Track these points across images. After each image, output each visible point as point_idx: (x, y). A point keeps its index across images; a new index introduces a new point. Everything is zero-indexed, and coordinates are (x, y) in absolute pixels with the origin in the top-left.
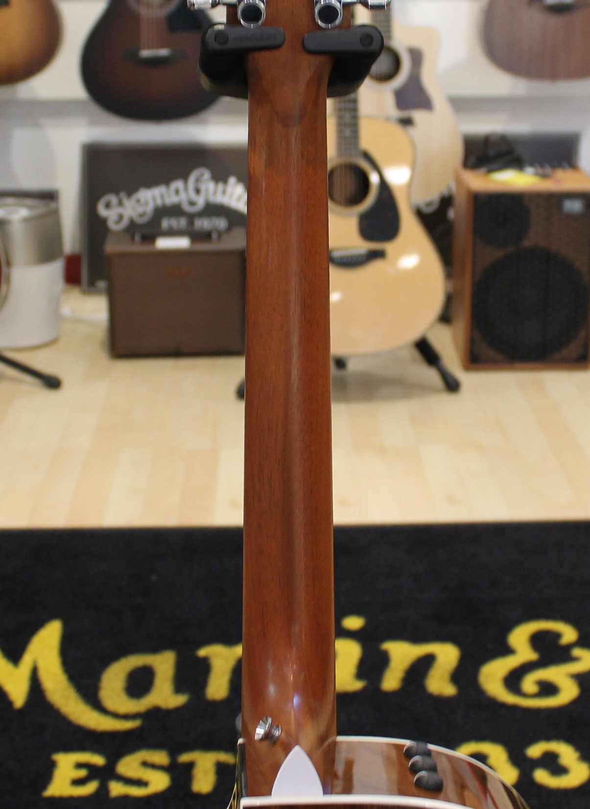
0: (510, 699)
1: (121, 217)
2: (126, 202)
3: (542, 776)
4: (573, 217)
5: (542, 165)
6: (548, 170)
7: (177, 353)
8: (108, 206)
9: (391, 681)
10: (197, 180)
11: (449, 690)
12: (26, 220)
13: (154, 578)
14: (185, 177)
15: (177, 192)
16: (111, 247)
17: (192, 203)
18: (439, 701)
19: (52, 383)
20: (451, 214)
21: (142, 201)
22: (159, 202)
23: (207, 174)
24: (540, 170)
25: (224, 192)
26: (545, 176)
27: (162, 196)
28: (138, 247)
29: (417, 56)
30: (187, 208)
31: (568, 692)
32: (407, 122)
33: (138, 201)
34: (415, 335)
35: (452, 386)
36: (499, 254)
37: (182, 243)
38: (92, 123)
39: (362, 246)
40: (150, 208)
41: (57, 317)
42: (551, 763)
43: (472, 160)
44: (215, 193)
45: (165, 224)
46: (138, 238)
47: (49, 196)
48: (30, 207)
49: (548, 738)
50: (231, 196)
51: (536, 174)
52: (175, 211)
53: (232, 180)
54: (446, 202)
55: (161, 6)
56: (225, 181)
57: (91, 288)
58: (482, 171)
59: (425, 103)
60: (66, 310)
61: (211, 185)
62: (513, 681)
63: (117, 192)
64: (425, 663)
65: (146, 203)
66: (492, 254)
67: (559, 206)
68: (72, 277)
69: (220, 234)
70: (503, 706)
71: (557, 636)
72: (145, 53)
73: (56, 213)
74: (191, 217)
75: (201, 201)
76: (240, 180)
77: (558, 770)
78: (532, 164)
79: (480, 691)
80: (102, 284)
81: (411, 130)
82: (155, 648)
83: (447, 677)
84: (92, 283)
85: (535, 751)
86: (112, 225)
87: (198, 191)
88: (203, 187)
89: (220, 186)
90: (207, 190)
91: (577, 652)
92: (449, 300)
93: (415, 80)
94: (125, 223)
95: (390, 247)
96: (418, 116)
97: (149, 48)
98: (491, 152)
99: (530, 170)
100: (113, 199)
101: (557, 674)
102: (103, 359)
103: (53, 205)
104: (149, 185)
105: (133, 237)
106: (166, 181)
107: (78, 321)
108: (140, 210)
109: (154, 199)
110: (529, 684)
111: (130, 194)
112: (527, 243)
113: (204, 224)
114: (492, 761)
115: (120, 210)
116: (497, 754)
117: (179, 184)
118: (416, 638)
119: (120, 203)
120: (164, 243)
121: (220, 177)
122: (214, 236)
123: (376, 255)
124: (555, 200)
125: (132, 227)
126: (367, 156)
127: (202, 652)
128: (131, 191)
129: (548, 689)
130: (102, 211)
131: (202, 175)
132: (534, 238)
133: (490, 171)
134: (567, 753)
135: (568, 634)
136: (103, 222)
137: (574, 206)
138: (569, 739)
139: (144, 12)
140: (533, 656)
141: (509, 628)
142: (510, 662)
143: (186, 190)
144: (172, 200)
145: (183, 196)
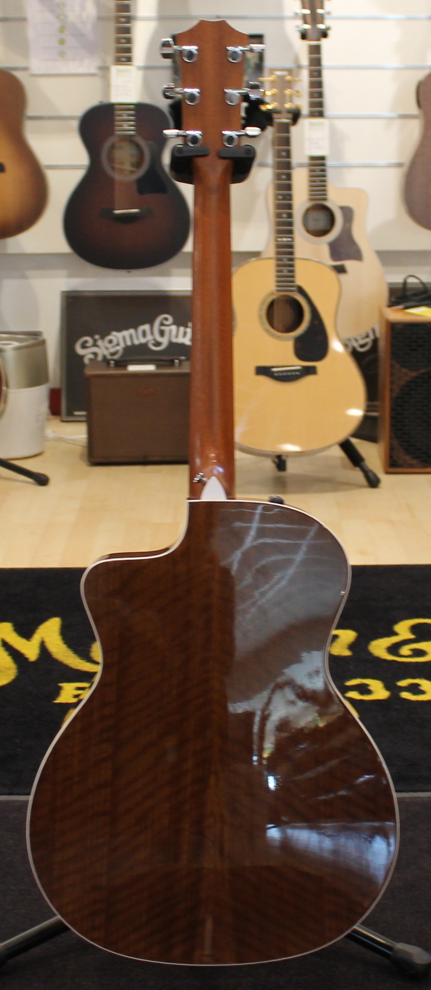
0: (390, 658)
1: (96, 355)
2: (100, 342)
3: (405, 695)
7: (144, 461)
8: (84, 346)
10: (162, 324)
11: (346, 653)
12: (17, 349)
14: (151, 322)
15: (144, 334)
17: (158, 344)
19: (41, 480)
21: (115, 342)
22: (129, 343)
23: (171, 319)
25: (185, 334)
27: (131, 337)
28: (113, 371)
29: (348, 213)
30: (152, 347)
32: (341, 270)
33: (111, 342)
34: (340, 436)
35: (373, 482)
36: (412, 374)
37: (150, 368)
38: (70, 276)
39: (299, 364)
40: (120, 348)
41: (42, 438)
42: (414, 689)
43: (396, 299)
44: (177, 335)
45: (135, 357)
46: (112, 366)
47: (36, 334)
48: (20, 341)
49: (415, 677)
52: (143, 349)
55: (131, 172)
57: (69, 417)
58: (400, 307)
59: (357, 255)
60: (49, 433)
61: (174, 328)
62: (394, 649)
63: (92, 334)
65: (118, 344)
66: (408, 375)
68: (55, 410)
69: (181, 363)
70: (385, 661)
72: (118, 212)
73: (43, 344)
74: (156, 353)
75: (165, 341)
77: (419, 692)
79: (369, 654)
80: (81, 414)
81: (342, 277)
83: (345, 646)
84: (70, 413)
85: (403, 683)
86: (88, 360)
87: (162, 333)
88: (166, 330)
89: (181, 329)
90: (170, 331)
93: (347, 234)
94: (99, 359)
95: (320, 366)
96: (349, 264)
97: (121, 208)
98: (408, 294)
100: (89, 341)
101: (427, 646)
102: (82, 467)
104: (119, 330)
105: (108, 365)
106: (135, 325)
107: (59, 440)
108: (112, 350)
109: (124, 338)
110: (405, 650)
111: (103, 337)
114: (372, 688)
115: (95, 349)
116: (376, 685)
117: (146, 327)
119: (95, 344)
120: (132, 368)
121: (182, 322)
122: (176, 363)
123: (310, 371)
125: (106, 360)
126: (301, 291)
128: (104, 334)
129: (419, 653)
130: (80, 351)
131: (166, 320)
133: (407, 308)
134: (426, 684)
136: (82, 357)
139: (117, 177)
140: (412, 637)
141: (396, 622)
142: (394, 640)
143: (152, 333)
144: (139, 340)
145: (149, 337)
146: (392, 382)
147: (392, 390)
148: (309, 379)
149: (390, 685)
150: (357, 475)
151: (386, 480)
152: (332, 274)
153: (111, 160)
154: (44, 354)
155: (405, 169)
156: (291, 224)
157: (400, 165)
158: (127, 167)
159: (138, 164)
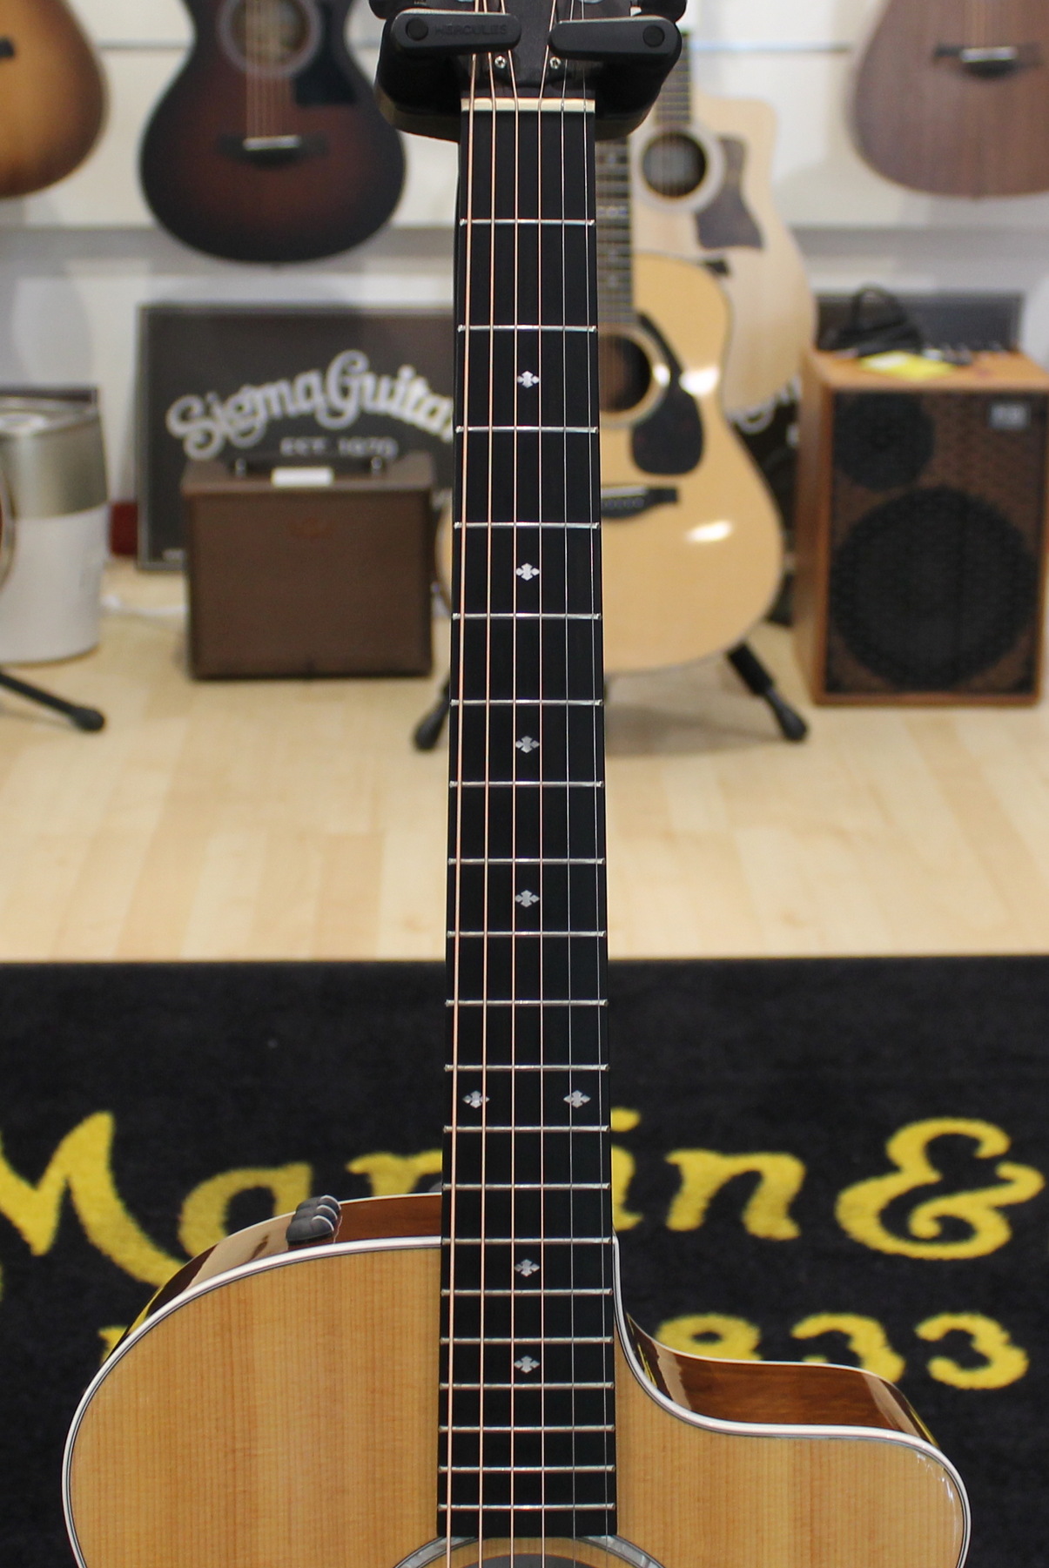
0: (889, 1244)
1: (209, 436)
2: (217, 410)
3: (943, 1370)
4: (1007, 436)
5: (954, 347)
6: (966, 354)
7: (308, 672)
8: (185, 416)
9: (685, 1214)
10: (344, 372)
11: (786, 1230)
12: (42, 435)
13: (272, 1044)
14: (323, 367)
15: (308, 393)
16: (192, 485)
17: (335, 413)
18: (768, 1247)
19: (89, 721)
20: (794, 435)
21: (247, 408)
22: (276, 410)
23: (361, 362)
24: (950, 353)
25: (391, 393)
26: (960, 364)
27: (281, 400)
28: (242, 485)
29: (734, 150)
30: (325, 420)
31: (991, 1235)
32: (719, 269)
33: (240, 408)
34: (729, 638)
35: (793, 730)
36: (877, 499)
37: (320, 477)
38: (158, 270)
39: (638, 482)
40: (260, 421)
41: (95, 610)
42: (961, 1349)
43: (832, 334)
44: (375, 395)
45: (287, 447)
46: (240, 467)
47: (83, 397)
48: (49, 415)
49: (955, 1309)
50: (403, 402)
51: (945, 360)
52: (305, 425)
53: (406, 372)
54: (785, 413)
55: (283, 60)
56: (394, 375)
57: (154, 562)
58: (850, 353)
59: (752, 238)
60: (112, 599)
61: (369, 381)
62: (896, 1215)
63: (201, 393)
64: (743, 1187)
65: (254, 412)
66: (866, 500)
67: (985, 416)
68: (122, 543)
69: (385, 465)
70: (878, 1255)
71: (974, 1143)
72: (254, 143)
73: (95, 422)
74: (333, 436)
75: (350, 409)
76: (420, 372)
77: (972, 1359)
78: (937, 345)
79: (839, 1232)
80: (175, 555)
81: (724, 283)
82: (276, 1160)
83: (781, 1209)
84: (156, 554)
85: (933, 1329)
86: (191, 450)
87: (345, 392)
88: (354, 384)
89: (385, 383)
90: (361, 390)
91: (1006, 1170)
92: (788, 585)
94: (216, 445)
95: (686, 484)
96: (737, 258)
97: (261, 135)
98: (866, 322)
99: (933, 353)
100: (196, 405)
101: (970, 1205)
102: (179, 683)
103: (89, 411)
104: (258, 380)
105: (232, 467)
106: (289, 373)
107: (132, 617)
108: (243, 424)
109: (267, 404)
110: (923, 1220)
111: (224, 397)
112: (927, 481)
113: (354, 448)
114: (858, 1346)
115: (206, 424)
116: (866, 1335)
117: (312, 379)
118: (728, 1145)
119: (207, 412)
120: (284, 478)
121: (385, 367)
122: (375, 466)
123: (662, 497)
124: (978, 403)
125: (229, 452)
126: (646, 323)
127: (357, 1166)
128: (226, 392)
129: (956, 1229)
130: (175, 426)
131: (354, 363)
132: (939, 472)
133: (864, 354)
134: (987, 1333)
135: (993, 1141)
136: (178, 443)
137: (1011, 416)
138: (989, 1311)
139: (253, 70)
140: (930, 1176)
141: (890, 1130)
142: (892, 1186)
143: (324, 389)
144: (299, 406)
145: (318, 400)
146: (833, 516)
147: (832, 533)
148: (662, 516)
149: (902, 1340)
150: (757, 712)
151: (819, 719)
152: (703, 279)
153: (239, 31)
154: (99, 446)
155: (853, 60)
156: (624, 178)
157: (839, 50)
158: (274, 47)
159: (296, 42)
